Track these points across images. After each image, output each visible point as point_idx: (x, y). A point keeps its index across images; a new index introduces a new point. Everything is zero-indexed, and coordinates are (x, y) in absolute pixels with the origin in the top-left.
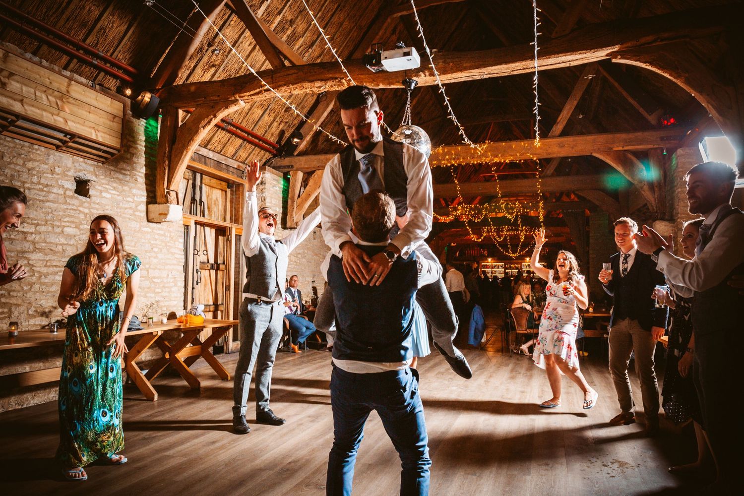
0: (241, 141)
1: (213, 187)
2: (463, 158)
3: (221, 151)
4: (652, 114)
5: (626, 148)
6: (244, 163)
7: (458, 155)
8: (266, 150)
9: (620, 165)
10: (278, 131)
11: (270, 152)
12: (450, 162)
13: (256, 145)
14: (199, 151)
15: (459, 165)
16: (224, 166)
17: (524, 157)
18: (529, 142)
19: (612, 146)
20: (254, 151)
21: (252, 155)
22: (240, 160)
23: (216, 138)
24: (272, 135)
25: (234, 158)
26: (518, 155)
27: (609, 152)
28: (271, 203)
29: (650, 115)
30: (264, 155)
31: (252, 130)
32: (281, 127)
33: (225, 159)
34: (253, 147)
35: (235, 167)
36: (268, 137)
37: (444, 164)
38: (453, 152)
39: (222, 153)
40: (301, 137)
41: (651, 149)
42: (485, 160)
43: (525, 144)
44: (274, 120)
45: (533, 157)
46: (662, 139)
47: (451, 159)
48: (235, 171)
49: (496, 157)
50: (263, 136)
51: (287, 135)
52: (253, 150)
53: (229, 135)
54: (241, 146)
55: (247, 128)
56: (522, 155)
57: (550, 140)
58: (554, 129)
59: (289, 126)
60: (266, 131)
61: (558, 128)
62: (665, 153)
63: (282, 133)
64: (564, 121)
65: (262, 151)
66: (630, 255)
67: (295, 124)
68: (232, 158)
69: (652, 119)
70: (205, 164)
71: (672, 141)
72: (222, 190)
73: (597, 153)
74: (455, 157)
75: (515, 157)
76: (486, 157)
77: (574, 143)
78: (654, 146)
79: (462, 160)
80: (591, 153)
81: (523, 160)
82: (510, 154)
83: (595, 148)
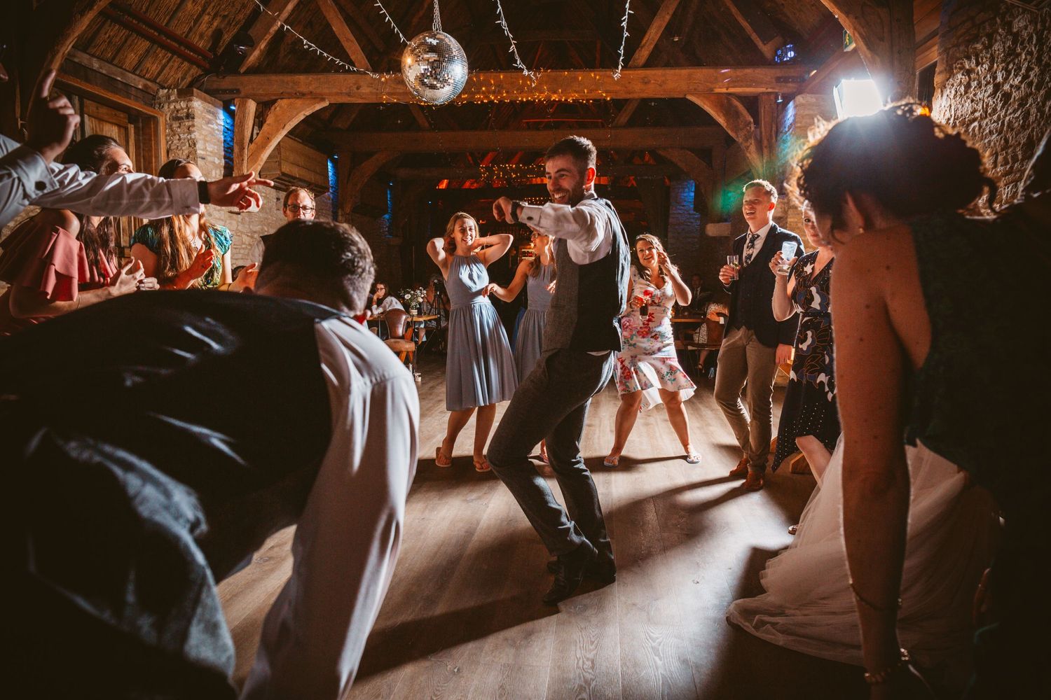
0: (147, 43)
1: (103, 121)
2: (507, 92)
3: (114, 58)
4: (767, 42)
5: (731, 90)
6: (154, 81)
7: (499, 85)
8: (192, 62)
9: (721, 115)
10: (210, 32)
11: (199, 66)
12: (487, 97)
13: (174, 52)
14: (74, 56)
15: (501, 102)
16: (120, 86)
17: (594, 95)
18: (601, 73)
19: (712, 86)
20: (171, 64)
21: (167, 68)
22: (148, 76)
23: (103, 36)
24: (201, 36)
25: (138, 72)
26: (586, 91)
27: (709, 94)
28: (205, 149)
29: (765, 44)
30: (189, 69)
31: (167, 25)
32: (215, 24)
33: (122, 73)
34: (170, 55)
35: (140, 87)
36: (195, 39)
37: (479, 99)
38: (492, 82)
39: (116, 62)
40: (252, 44)
41: (763, 93)
42: (538, 96)
43: (595, 76)
44: (203, 11)
45: (606, 97)
46: (778, 79)
47: (489, 93)
48: (139, 94)
49: (555, 92)
50: (186, 36)
51: (227, 38)
52: (169, 60)
53: (124, 32)
54: (148, 51)
55: (157, 20)
56: (590, 91)
57: (630, 72)
58: (636, 56)
59: (229, 24)
60: (191, 29)
61: (643, 54)
62: (780, 101)
63: (218, 34)
64: (651, 43)
65: (186, 64)
66: (758, 236)
67: (240, 21)
68: (133, 73)
69: (766, 49)
70: (87, 80)
71: (790, 85)
72: (119, 126)
73: (692, 94)
74: (495, 89)
75: (581, 94)
76: (541, 92)
77: (663, 78)
78: (767, 89)
79: (505, 95)
80: (685, 95)
81: (593, 100)
82: (574, 89)
83: (691, 88)
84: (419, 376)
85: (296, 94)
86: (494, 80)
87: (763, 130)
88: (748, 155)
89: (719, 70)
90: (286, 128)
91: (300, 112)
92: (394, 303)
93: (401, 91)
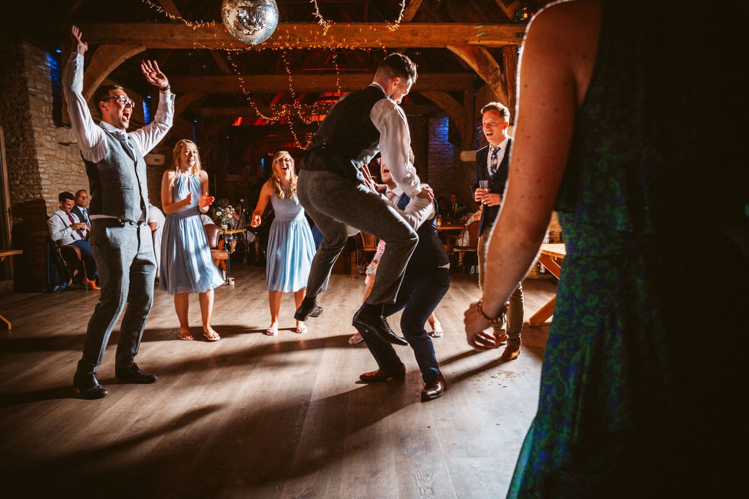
2: (300, 41)
4: (509, 5)
5: (482, 42)
7: (293, 35)
9: (475, 62)
12: (283, 45)
15: (295, 49)
17: (371, 45)
18: (378, 26)
19: (467, 39)
26: (365, 41)
27: (464, 45)
29: (507, 7)
37: (276, 46)
38: (287, 32)
41: (506, 46)
42: (327, 44)
43: (373, 28)
45: (382, 45)
47: (285, 40)
49: (341, 41)
56: (370, 41)
57: (405, 25)
61: (411, 12)
64: (417, 3)
66: (499, 148)
69: (508, 11)
73: (452, 45)
74: (290, 37)
75: (362, 43)
76: (329, 41)
77: (428, 31)
78: (509, 42)
79: (298, 43)
80: (446, 46)
81: (371, 48)
82: (357, 39)
83: (450, 40)
84: (233, 280)
85: (116, 40)
86: (289, 30)
87: (507, 74)
88: (496, 94)
89: (472, 26)
90: (108, 69)
91: (120, 56)
92: (206, 220)
93: (210, 38)
